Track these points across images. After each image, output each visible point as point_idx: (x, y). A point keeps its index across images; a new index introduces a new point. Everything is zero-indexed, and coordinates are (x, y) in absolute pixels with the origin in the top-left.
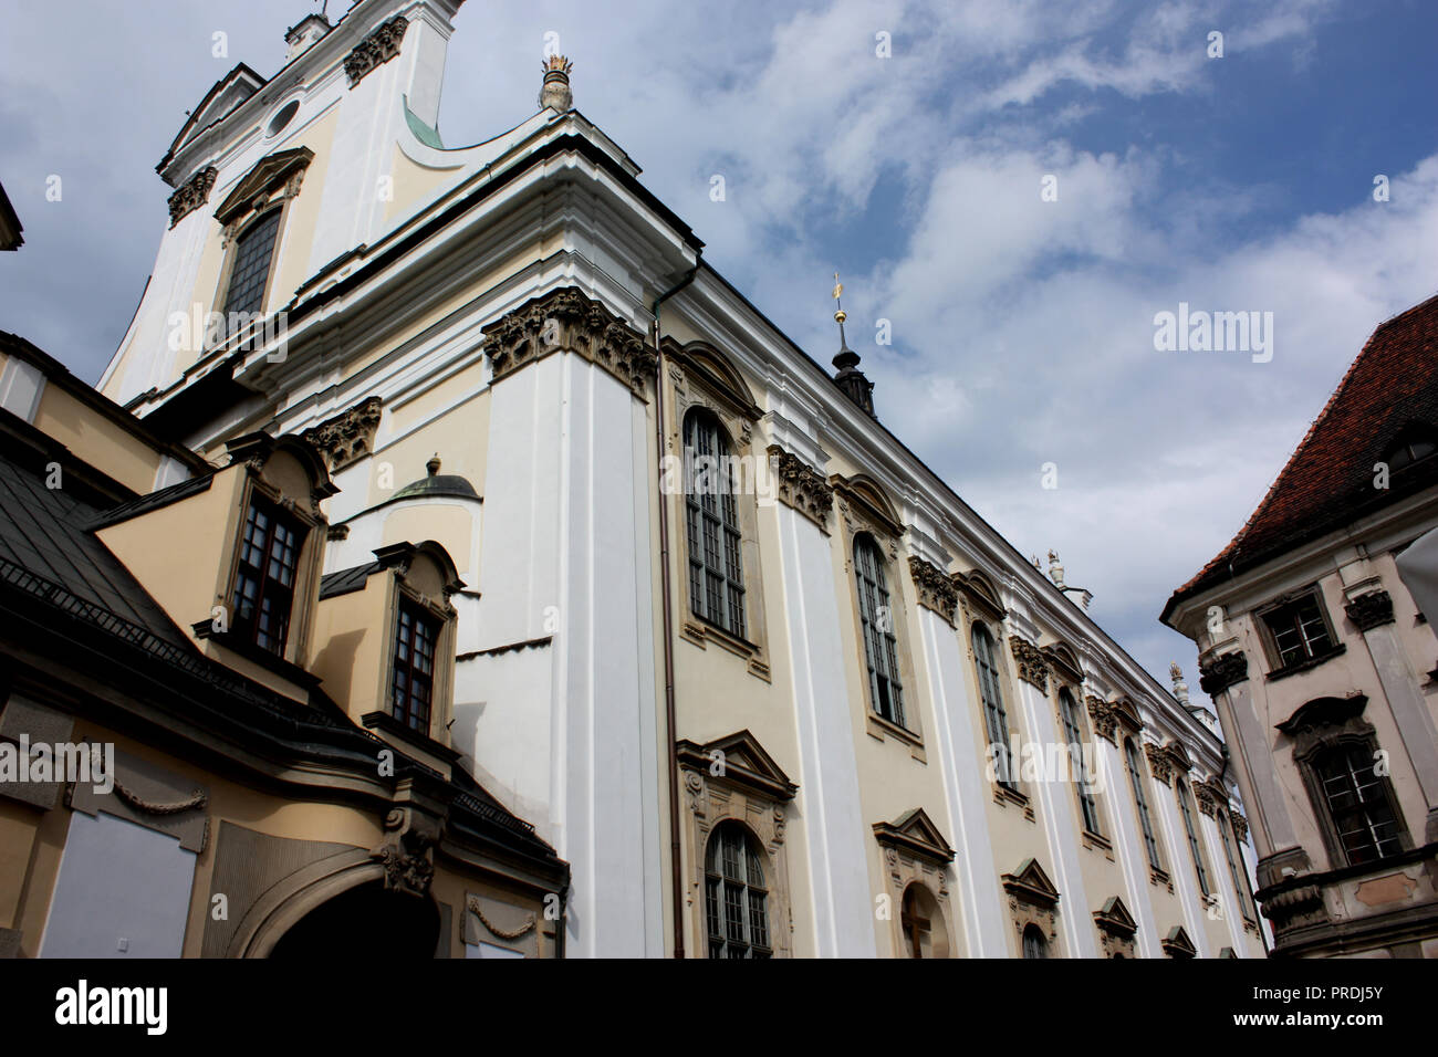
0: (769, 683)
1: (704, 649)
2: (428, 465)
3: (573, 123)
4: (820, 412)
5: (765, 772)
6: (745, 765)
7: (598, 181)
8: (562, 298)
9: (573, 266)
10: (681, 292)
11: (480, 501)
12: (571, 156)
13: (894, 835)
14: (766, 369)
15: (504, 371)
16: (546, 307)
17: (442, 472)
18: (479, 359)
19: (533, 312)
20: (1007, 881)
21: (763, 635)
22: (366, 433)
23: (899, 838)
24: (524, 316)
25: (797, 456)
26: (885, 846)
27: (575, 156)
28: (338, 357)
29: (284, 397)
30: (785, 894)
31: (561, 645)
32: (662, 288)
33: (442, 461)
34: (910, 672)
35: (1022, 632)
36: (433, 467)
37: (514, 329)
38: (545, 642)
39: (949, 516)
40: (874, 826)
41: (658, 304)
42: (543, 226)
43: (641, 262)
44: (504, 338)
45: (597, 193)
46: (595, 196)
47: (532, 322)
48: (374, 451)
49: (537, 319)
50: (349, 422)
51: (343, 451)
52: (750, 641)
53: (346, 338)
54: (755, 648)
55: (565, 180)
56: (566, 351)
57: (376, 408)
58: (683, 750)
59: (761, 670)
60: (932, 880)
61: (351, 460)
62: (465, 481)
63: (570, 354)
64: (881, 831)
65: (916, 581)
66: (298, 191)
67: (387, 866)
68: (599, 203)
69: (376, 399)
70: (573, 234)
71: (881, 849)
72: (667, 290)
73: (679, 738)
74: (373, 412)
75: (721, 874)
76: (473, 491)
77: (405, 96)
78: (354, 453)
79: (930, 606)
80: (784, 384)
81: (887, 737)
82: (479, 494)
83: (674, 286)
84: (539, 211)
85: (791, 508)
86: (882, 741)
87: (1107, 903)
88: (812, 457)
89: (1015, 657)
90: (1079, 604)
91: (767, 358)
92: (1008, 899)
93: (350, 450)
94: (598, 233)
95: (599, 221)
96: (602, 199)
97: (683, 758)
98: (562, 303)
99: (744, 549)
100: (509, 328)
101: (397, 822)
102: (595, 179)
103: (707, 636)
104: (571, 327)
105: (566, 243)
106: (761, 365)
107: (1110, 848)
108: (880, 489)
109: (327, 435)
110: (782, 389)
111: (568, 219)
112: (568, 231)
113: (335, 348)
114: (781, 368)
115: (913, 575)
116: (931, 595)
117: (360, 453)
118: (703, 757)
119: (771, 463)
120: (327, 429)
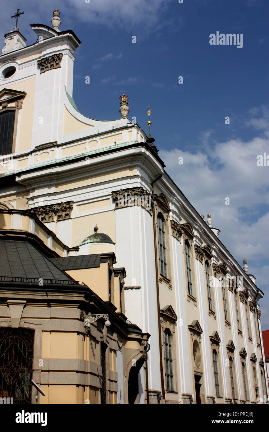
0: (172, 290)
1: (162, 283)
2: (94, 228)
4: (181, 206)
5: (173, 315)
6: (169, 314)
8: (138, 190)
9: (140, 179)
10: (159, 180)
11: (114, 244)
12: (142, 148)
13: (192, 328)
14: (171, 196)
16: (133, 191)
17: (99, 232)
18: (109, 199)
19: (130, 192)
20: (211, 338)
21: (170, 277)
22: (69, 211)
24: (126, 192)
25: (177, 222)
26: (190, 331)
27: (144, 148)
28: (55, 183)
29: (34, 190)
30: (175, 346)
31: (142, 288)
32: (154, 179)
33: (98, 228)
34: (194, 280)
35: (216, 262)
36: (96, 229)
38: (139, 288)
39: (204, 230)
40: (188, 326)
41: (153, 184)
42: (130, 164)
43: (151, 172)
45: (147, 157)
46: (146, 158)
48: (72, 217)
49: (131, 194)
50: (63, 207)
51: (61, 215)
52: (168, 278)
53: (58, 178)
54: (169, 280)
55: (140, 154)
57: (72, 204)
58: (161, 312)
59: (170, 287)
60: (198, 339)
61: (64, 219)
62: (107, 236)
64: (190, 327)
65: (196, 252)
66: (21, 107)
67: (143, 353)
68: (146, 160)
69: (72, 202)
70: (139, 168)
71: (189, 332)
72: (155, 179)
73: (160, 309)
74: (72, 205)
75: (168, 343)
76: (111, 240)
77: (65, 86)
78: (65, 217)
79: (199, 259)
80: (174, 200)
81: (190, 300)
82: (114, 242)
83: (157, 178)
84: (130, 160)
85: (175, 237)
86: (189, 301)
87: (229, 342)
88: (178, 220)
89: (214, 270)
90: (216, 234)
91: (172, 193)
92: (211, 343)
93: (64, 215)
94: (144, 167)
95: (145, 164)
96: (147, 159)
97: (161, 314)
98: (138, 191)
99: (166, 252)
101: (144, 344)
102: (148, 154)
103: (163, 280)
105: (136, 172)
107: (230, 325)
108: (191, 226)
109: (55, 209)
110: (174, 201)
111: (139, 164)
112: (137, 167)
113: (54, 179)
114: (175, 195)
115: (195, 250)
116: (199, 255)
117: (67, 217)
118: (164, 313)
119: (171, 225)
120: (54, 206)
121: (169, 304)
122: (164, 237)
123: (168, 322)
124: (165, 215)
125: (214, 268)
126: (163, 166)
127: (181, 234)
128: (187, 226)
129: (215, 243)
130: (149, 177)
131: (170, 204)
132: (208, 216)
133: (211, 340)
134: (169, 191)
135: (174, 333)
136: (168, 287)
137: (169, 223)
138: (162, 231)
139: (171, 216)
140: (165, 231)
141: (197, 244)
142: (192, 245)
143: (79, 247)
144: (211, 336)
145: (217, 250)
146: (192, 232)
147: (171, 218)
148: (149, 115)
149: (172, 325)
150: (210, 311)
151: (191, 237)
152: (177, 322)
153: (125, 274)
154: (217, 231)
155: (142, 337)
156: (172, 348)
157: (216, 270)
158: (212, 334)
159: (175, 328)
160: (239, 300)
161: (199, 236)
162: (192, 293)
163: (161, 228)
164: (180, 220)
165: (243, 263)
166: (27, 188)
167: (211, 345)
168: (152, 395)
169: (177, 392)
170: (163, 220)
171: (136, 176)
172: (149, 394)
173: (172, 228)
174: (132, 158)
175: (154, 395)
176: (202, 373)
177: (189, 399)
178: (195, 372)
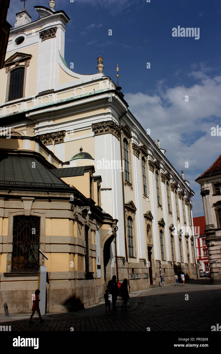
0: (133, 190)
1: (126, 186)
2: (80, 149)
3: (108, 79)
4: (139, 134)
5: (133, 207)
6: (131, 206)
7: (117, 99)
8: (110, 122)
9: (111, 115)
10: (124, 116)
11: (94, 159)
12: (113, 93)
14: (132, 127)
15: (97, 134)
16: (107, 123)
17: (83, 151)
18: (90, 129)
19: (104, 124)
20: (159, 222)
21: (132, 182)
22: (63, 137)
23: (147, 217)
24: (102, 124)
25: (137, 145)
26: (145, 218)
27: (114, 94)
28: (53, 118)
29: (38, 123)
30: (135, 227)
31: (113, 189)
32: (121, 115)
33: (83, 148)
34: (148, 184)
35: (163, 172)
36: (81, 150)
37: (100, 126)
38: (110, 189)
39: (155, 150)
41: (120, 118)
42: (105, 105)
43: (119, 111)
44: (97, 127)
46: (115, 100)
47: (104, 126)
48: (65, 141)
49: (105, 126)
50: (58, 134)
51: (57, 140)
52: (130, 183)
53: (55, 114)
54: (131, 184)
56: (110, 133)
57: (65, 132)
58: (125, 205)
59: (132, 188)
60: (150, 223)
61: (59, 142)
62: (89, 154)
63: (111, 134)
64: (145, 215)
65: (149, 165)
66: (29, 65)
67: (113, 232)
68: (116, 102)
69: (65, 131)
72: (122, 115)
73: (125, 203)
74: (64, 133)
75: (130, 226)
76: (91, 157)
77: (59, 50)
79: (151, 170)
82: (93, 158)
84: (105, 102)
85: (135, 155)
86: (144, 198)
87: (171, 225)
88: (137, 143)
90: (163, 153)
91: (133, 125)
92: (159, 225)
93: (59, 140)
94: (114, 107)
97: (125, 206)
98: (110, 124)
99: (129, 165)
100: (98, 126)
101: (114, 226)
102: (116, 98)
103: (127, 184)
104: (111, 128)
105: (109, 110)
106: (131, 125)
107: (172, 214)
108: (146, 148)
109: (53, 136)
110: (135, 130)
111: (110, 105)
112: (109, 107)
113: (52, 116)
114: (135, 126)
115: (149, 164)
116: (151, 168)
117: (61, 141)
118: (128, 206)
119: (133, 147)
120: (53, 134)
121: (131, 200)
122: (127, 155)
123: (130, 212)
124: (128, 140)
125: (162, 176)
126: (127, 106)
127: (139, 153)
128: (144, 147)
129: (162, 159)
130: (118, 113)
131: (132, 133)
132: (158, 141)
133: (159, 224)
134: (131, 123)
135: (134, 219)
136: (130, 188)
137: (131, 145)
138: (126, 151)
139: (133, 141)
140: (128, 151)
141: (150, 159)
142: (146, 160)
143: (70, 162)
144: (159, 221)
145: (164, 164)
146: (147, 151)
147: (133, 142)
148: (118, 71)
149: (133, 214)
150: (159, 205)
151: (146, 155)
152: (136, 212)
153: (101, 180)
154: (164, 151)
155: (113, 222)
156: (133, 229)
157: (163, 178)
158: (159, 220)
159: (135, 216)
160: (178, 197)
161: (151, 154)
162: (146, 193)
163: (126, 149)
164: (139, 143)
165: (181, 173)
166: (33, 121)
167: (159, 227)
168: (119, 260)
169: (136, 257)
170: (127, 143)
171: (109, 113)
172: (117, 259)
173: (133, 148)
174: (106, 101)
175: (120, 260)
176: (153, 245)
177: (144, 262)
178: (148, 244)
